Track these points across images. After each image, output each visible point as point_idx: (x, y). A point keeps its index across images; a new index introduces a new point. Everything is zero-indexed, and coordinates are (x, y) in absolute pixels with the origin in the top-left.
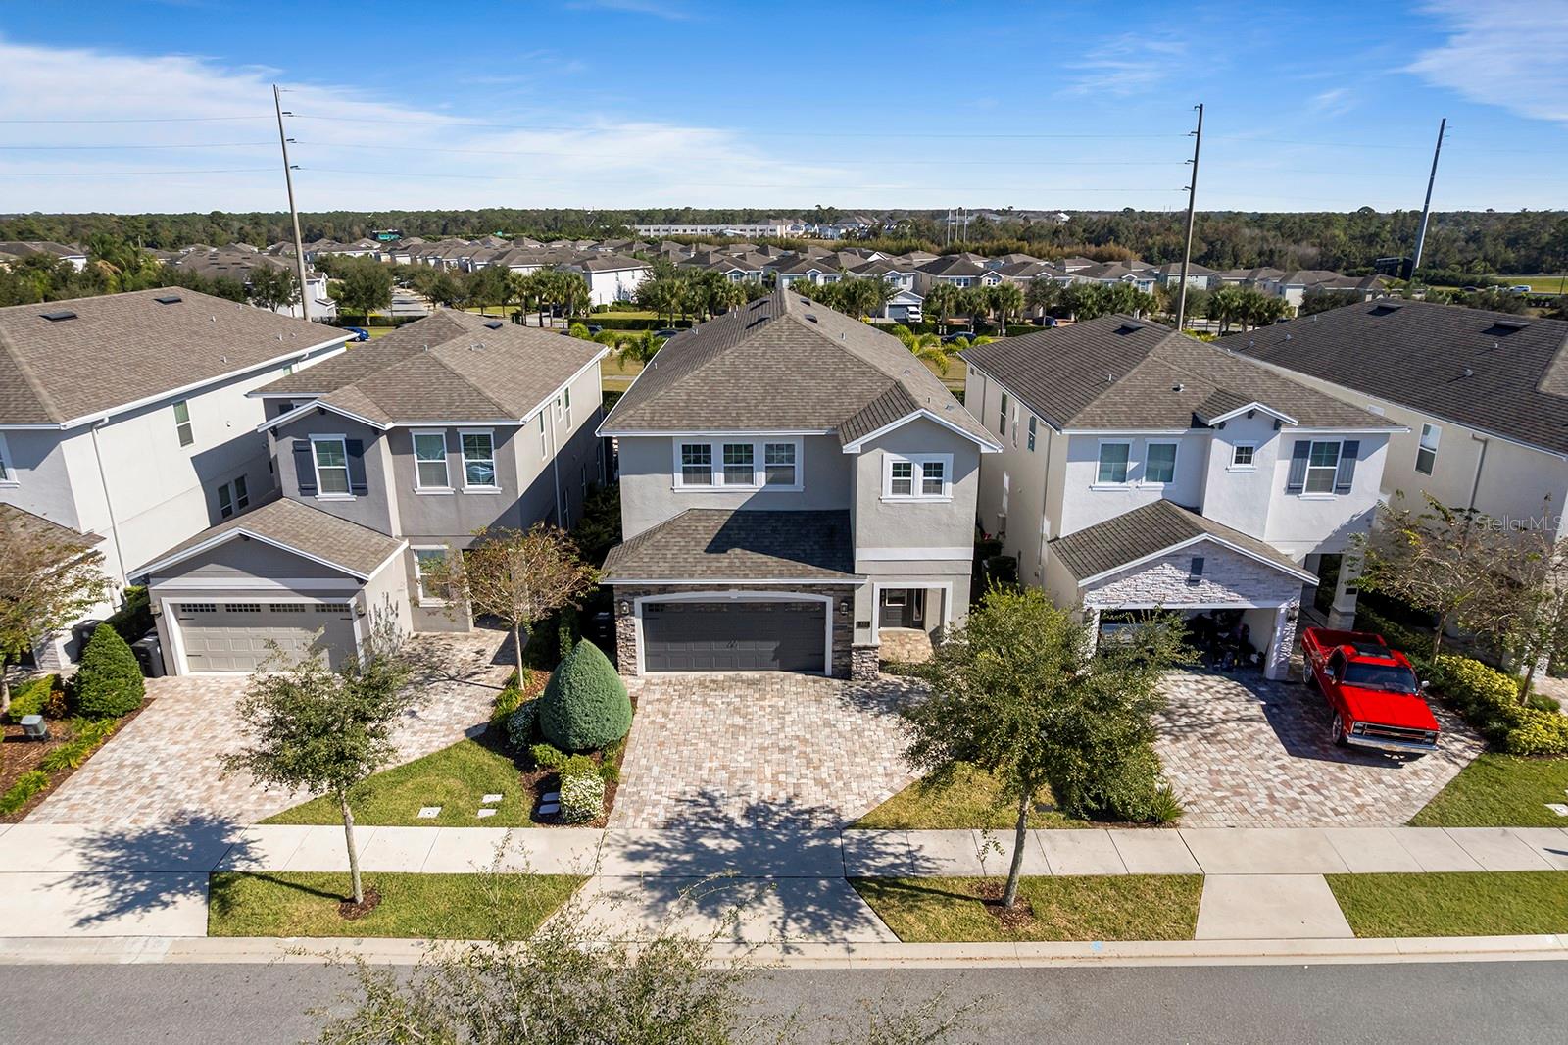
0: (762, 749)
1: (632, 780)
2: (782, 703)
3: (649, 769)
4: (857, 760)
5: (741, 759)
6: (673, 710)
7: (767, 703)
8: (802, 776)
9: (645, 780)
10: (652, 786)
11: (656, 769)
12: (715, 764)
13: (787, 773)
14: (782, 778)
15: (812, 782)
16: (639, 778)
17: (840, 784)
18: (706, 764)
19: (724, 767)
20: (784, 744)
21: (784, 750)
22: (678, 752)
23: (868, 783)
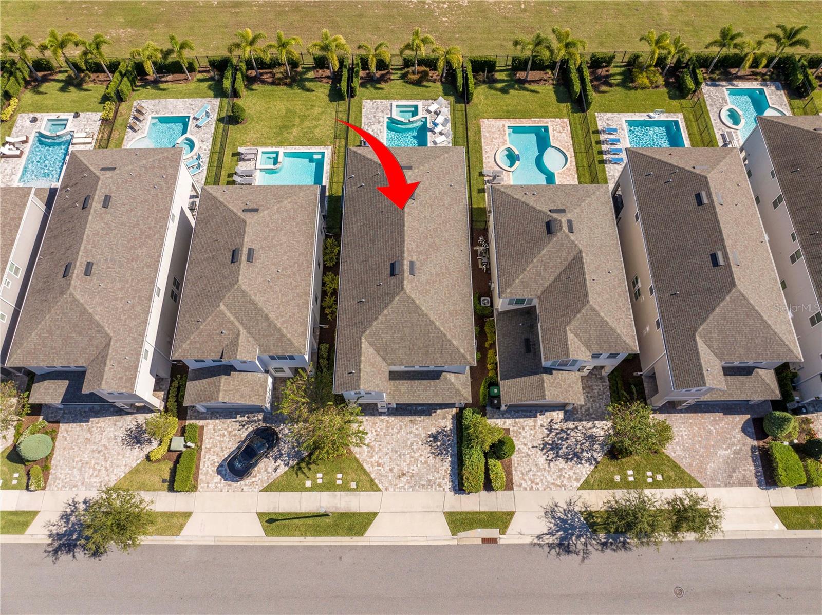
0: (93, 451)
1: (54, 467)
2: (103, 426)
3: (59, 461)
4: (119, 457)
5: (86, 456)
6: (70, 429)
7: (99, 425)
8: (102, 466)
9: (58, 467)
10: (59, 470)
11: (61, 462)
12: (78, 459)
13: (98, 464)
14: (96, 466)
15: (104, 469)
16: (56, 466)
17: (111, 469)
18: (76, 459)
20: (100, 449)
21: (99, 452)
22: (69, 453)
23: (119, 469)
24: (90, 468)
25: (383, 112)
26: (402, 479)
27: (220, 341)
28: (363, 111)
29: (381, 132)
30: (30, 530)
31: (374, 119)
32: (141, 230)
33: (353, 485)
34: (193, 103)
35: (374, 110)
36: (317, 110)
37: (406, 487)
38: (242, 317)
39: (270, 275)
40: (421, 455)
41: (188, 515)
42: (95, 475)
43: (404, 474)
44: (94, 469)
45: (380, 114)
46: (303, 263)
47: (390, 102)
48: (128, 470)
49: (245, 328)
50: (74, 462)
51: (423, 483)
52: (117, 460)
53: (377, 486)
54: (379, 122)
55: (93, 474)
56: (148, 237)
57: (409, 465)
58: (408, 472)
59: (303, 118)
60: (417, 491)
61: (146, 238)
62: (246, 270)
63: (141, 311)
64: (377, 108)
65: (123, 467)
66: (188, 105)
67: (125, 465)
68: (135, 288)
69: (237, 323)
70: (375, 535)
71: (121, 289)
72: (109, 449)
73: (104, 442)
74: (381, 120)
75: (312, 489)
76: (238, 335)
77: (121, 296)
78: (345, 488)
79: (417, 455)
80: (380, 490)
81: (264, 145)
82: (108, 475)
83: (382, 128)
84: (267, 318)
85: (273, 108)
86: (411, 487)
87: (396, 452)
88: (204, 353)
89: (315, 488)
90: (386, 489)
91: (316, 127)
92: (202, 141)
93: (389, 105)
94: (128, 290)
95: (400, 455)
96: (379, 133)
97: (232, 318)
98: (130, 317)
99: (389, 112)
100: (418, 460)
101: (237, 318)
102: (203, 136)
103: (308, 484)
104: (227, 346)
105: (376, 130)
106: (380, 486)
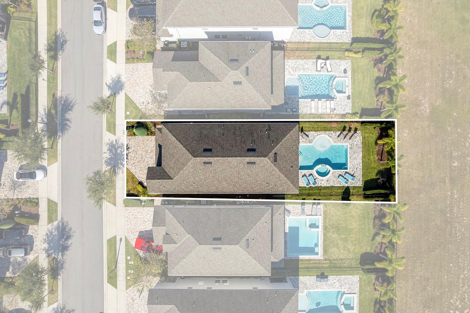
0: (142, 155)
1: (135, 138)
3: (137, 140)
5: (140, 152)
6: (153, 142)
8: (136, 161)
10: (133, 140)
12: (138, 149)
13: (136, 158)
18: (138, 147)
19: (138, 150)
20: (143, 158)
21: (142, 158)
22: (141, 143)
23: (134, 169)
24: (135, 155)
25: (349, 288)
26: (131, 300)
27: (173, 233)
28: (350, 276)
29: (333, 287)
30: (108, 133)
31: (343, 283)
32: (238, 181)
33: (128, 278)
34: (358, 169)
35: (350, 283)
36: (351, 248)
37: (128, 302)
38: (184, 245)
39: (208, 258)
40: (142, 309)
41: (115, 204)
42: (132, 158)
43: (133, 301)
44: (134, 157)
45: (347, 286)
46: (218, 271)
47: (357, 292)
48: (134, 173)
49: (179, 246)
50: (137, 147)
51: (130, 309)
52: (138, 168)
53: (128, 288)
54: (341, 286)
55: (132, 157)
56: (234, 185)
57: (137, 303)
58: (134, 303)
59: (345, 240)
60: (126, 307)
61: (233, 184)
62: (208, 248)
63: (190, 189)
64: (352, 285)
65: (135, 171)
66: (356, 166)
67: (136, 172)
68: (202, 184)
69: (181, 242)
70: (108, 288)
71: (200, 179)
72: (143, 162)
73: (146, 160)
74: (343, 287)
75: (126, 259)
76: (175, 243)
77: (196, 179)
78: (127, 274)
79: (142, 307)
80: (126, 290)
81: (325, 219)
82: (131, 164)
83: (336, 288)
84: (184, 258)
85: (354, 220)
86: (128, 304)
87: (143, 298)
88: (168, 225)
89: (127, 261)
90: (127, 293)
91: (338, 248)
92: (327, 181)
93: (355, 292)
94: (200, 182)
95: (141, 299)
96: (333, 286)
97: (183, 240)
98: (186, 185)
99: (349, 292)
100: (140, 307)
101: (183, 243)
102: (332, 180)
103: (129, 258)
104: (171, 237)
105: (334, 284)
106: (128, 290)
